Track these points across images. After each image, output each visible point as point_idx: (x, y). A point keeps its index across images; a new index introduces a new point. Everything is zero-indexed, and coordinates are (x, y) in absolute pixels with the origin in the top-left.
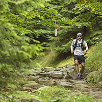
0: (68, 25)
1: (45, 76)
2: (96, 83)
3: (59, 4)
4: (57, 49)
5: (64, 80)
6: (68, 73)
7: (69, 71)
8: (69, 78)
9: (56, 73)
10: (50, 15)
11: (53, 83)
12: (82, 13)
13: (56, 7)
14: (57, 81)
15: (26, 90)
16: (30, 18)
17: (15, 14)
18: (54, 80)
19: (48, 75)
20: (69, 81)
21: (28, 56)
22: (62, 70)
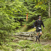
0: (32, 14)
1: (22, 36)
2: (43, 38)
3: (28, 6)
4: (27, 24)
5: (30, 37)
6: (31, 34)
7: (32, 34)
8: (32, 36)
9: (27, 34)
10: (24, 10)
11: (25, 39)
12: (38, 9)
13: (27, 7)
14: (27, 38)
15: (14, 42)
16: (16, 12)
17: (10, 10)
18: (26, 37)
19: (23, 35)
20: (32, 38)
21: (14, 27)
22: (29, 33)
